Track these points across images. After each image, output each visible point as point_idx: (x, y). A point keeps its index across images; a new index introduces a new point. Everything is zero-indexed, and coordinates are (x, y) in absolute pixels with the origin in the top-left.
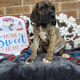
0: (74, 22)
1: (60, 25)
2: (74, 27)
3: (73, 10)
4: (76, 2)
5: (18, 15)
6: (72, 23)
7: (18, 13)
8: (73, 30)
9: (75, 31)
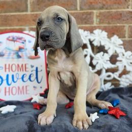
0: (119, 45)
1: (95, 50)
2: (120, 55)
3: (118, 25)
4: (123, 11)
5: (21, 29)
6: (116, 46)
7: (21, 25)
8: (118, 59)
9: (121, 61)
